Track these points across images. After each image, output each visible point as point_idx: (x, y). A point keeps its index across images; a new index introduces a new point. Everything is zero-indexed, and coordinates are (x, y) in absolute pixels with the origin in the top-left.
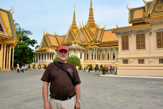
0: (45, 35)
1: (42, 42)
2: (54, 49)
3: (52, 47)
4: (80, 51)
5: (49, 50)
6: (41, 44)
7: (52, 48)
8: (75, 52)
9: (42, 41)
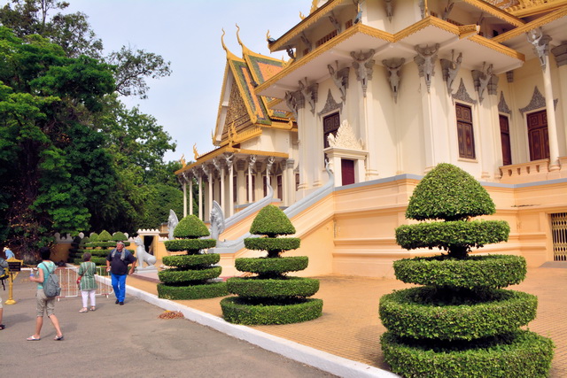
0: (236, 63)
1: (226, 104)
2: (283, 130)
3: (274, 125)
4: (446, 77)
5: (256, 139)
6: (219, 117)
7: (274, 131)
8: (395, 90)
9: (222, 101)
